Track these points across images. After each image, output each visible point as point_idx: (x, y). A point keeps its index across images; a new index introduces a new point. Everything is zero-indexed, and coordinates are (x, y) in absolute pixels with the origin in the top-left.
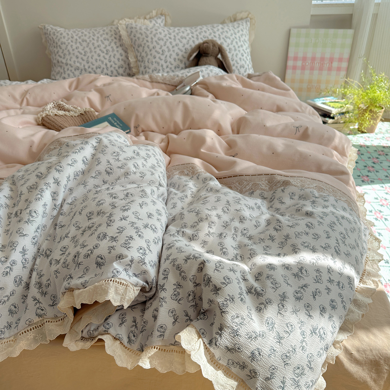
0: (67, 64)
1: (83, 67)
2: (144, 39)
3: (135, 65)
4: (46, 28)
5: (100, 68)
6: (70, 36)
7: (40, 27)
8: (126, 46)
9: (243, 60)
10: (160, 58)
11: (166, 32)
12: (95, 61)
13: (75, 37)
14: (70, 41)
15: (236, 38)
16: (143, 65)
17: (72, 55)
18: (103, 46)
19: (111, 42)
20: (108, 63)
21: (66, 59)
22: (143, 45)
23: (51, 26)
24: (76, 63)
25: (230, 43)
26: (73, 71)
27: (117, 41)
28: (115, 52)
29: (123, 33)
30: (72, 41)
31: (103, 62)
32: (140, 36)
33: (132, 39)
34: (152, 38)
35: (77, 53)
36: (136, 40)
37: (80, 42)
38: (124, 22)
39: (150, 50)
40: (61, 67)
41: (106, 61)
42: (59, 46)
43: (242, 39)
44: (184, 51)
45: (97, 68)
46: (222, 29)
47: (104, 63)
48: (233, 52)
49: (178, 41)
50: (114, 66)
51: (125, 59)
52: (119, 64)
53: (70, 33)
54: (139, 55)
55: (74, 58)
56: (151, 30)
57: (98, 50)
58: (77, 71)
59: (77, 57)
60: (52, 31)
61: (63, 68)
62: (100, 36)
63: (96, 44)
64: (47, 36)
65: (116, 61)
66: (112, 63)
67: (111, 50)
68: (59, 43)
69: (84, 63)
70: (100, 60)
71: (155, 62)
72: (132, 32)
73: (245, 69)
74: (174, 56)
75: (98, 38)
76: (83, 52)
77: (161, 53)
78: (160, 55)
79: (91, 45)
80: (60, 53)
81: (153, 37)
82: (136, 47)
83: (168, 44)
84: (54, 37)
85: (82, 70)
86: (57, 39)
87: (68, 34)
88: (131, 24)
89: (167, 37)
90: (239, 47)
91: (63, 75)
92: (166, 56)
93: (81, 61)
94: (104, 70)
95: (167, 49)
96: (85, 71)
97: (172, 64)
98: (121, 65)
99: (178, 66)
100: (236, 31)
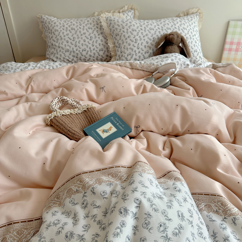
0: (59, 47)
1: (72, 50)
2: (121, 29)
3: (113, 50)
4: (43, 18)
5: (85, 51)
6: (61, 25)
7: (38, 16)
8: (106, 34)
9: (196, 46)
10: (133, 45)
11: (138, 25)
12: (81, 45)
13: (66, 26)
14: (61, 29)
15: (191, 29)
16: (119, 50)
17: (63, 40)
18: (87, 34)
19: (94, 31)
20: (91, 47)
21: (59, 43)
22: (120, 35)
23: (47, 16)
24: (67, 46)
25: (187, 33)
26: (64, 52)
27: (99, 30)
28: (97, 39)
29: (104, 24)
30: (63, 29)
31: (87, 46)
32: (117, 27)
33: (111, 29)
34: (127, 30)
35: (67, 39)
36: (114, 30)
37: (69, 30)
38: (105, 16)
39: (126, 39)
40: (54, 49)
42: (53, 32)
43: (195, 30)
44: (152, 40)
45: (83, 51)
46: (181, 22)
47: (89, 47)
49: (147, 32)
50: (96, 49)
51: (105, 44)
52: (100, 47)
53: (61, 23)
54: (116, 42)
55: (65, 43)
56: (126, 23)
57: (83, 36)
58: (67, 52)
59: (68, 42)
60: (48, 20)
61: (56, 50)
62: (85, 26)
63: (82, 32)
64: (43, 24)
65: (98, 46)
66: (95, 47)
67: (94, 37)
68: (53, 30)
69: (73, 46)
70: (85, 45)
71: (130, 49)
72: (111, 23)
73: (197, 53)
74: (145, 43)
75: (84, 27)
76: (72, 38)
77: (135, 41)
78: (133, 43)
79: (78, 32)
80: (54, 38)
81: (128, 28)
82: (114, 36)
83: (140, 34)
84: (50, 25)
85: (71, 52)
86: (52, 27)
87: (60, 24)
88: (110, 17)
89: (139, 29)
90: (193, 36)
91: (56, 55)
92: (139, 44)
93: (70, 45)
94: (88, 52)
95: (139, 38)
96: (74, 53)
97: (143, 50)
98: (102, 48)
99: (147, 51)
100: (191, 23)
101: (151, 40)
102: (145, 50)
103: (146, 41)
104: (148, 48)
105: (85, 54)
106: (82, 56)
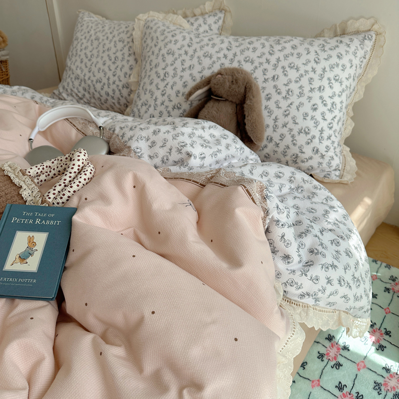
0: (70, 69)
1: (83, 77)
3: (136, 89)
5: (100, 82)
9: (312, 118)
10: (157, 85)
12: (97, 71)
13: (92, 32)
15: (314, 70)
17: (77, 57)
18: (113, 50)
19: (125, 46)
20: (111, 77)
21: (71, 61)
24: (78, 69)
25: (293, 79)
26: (73, 80)
28: (124, 63)
30: (85, 38)
31: (105, 74)
32: (150, 42)
34: (160, 49)
35: (83, 56)
37: (92, 41)
38: (145, 17)
39: (151, 69)
41: (110, 74)
43: (330, 74)
44: (198, 80)
45: (97, 82)
46: (294, 47)
47: (107, 77)
48: (294, 99)
49: (195, 61)
50: (117, 83)
52: (124, 81)
54: (141, 73)
55: (78, 63)
57: (105, 55)
58: (77, 80)
59: (82, 62)
62: (116, 35)
63: (107, 47)
65: (122, 78)
66: (116, 78)
67: (120, 57)
69: (86, 71)
70: (103, 71)
72: (146, 33)
73: (309, 136)
75: (114, 36)
76: (89, 54)
77: (162, 77)
78: (159, 80)
79: (101, 46)
85: (81, 80)
88: (151, 21)
89: (182, 51)
90: (312, 90)
92: (167, 84)
93: (83, 67)
94: (104, 86)
95: (173, 72)
96: (85, 83)
97: (171, 101)
98: (127, 83)
99: (179, 105)
100: (323, 55)
101: (194, 80)
102: (176, 101)
103: (184, 80)
104: (183, 97)
105: (100, 90)
106: (96, 91)
